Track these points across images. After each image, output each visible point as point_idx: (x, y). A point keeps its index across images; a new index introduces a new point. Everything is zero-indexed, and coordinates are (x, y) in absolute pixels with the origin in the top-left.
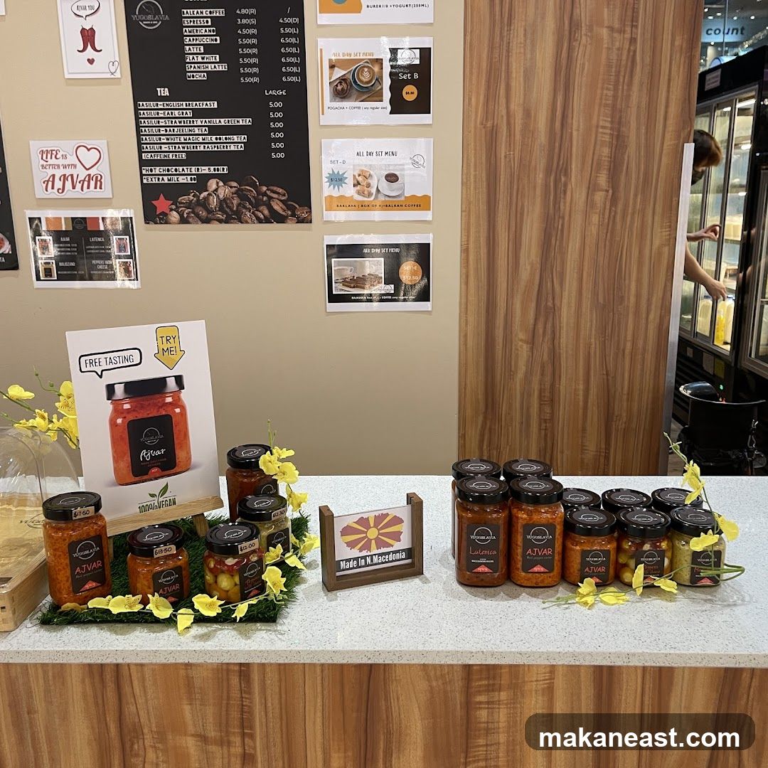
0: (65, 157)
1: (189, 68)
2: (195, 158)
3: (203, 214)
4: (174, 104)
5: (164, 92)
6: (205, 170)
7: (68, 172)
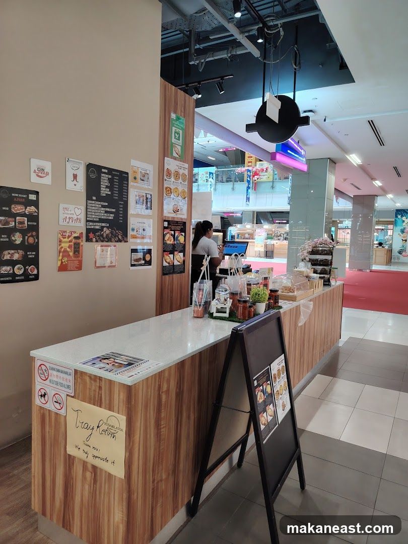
0: (71, 211)
1: (102, 192)
2: (101, 221)
3: (102, 239)
4: (97, 202)
5: (94, 198)
6: (103, 225)
7: (71, 216)
